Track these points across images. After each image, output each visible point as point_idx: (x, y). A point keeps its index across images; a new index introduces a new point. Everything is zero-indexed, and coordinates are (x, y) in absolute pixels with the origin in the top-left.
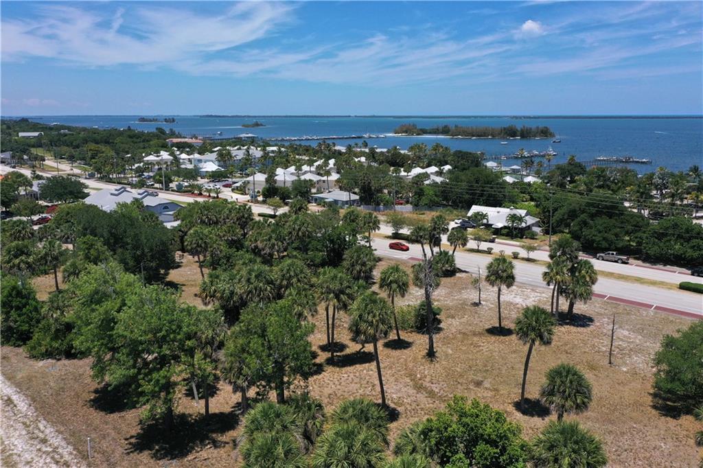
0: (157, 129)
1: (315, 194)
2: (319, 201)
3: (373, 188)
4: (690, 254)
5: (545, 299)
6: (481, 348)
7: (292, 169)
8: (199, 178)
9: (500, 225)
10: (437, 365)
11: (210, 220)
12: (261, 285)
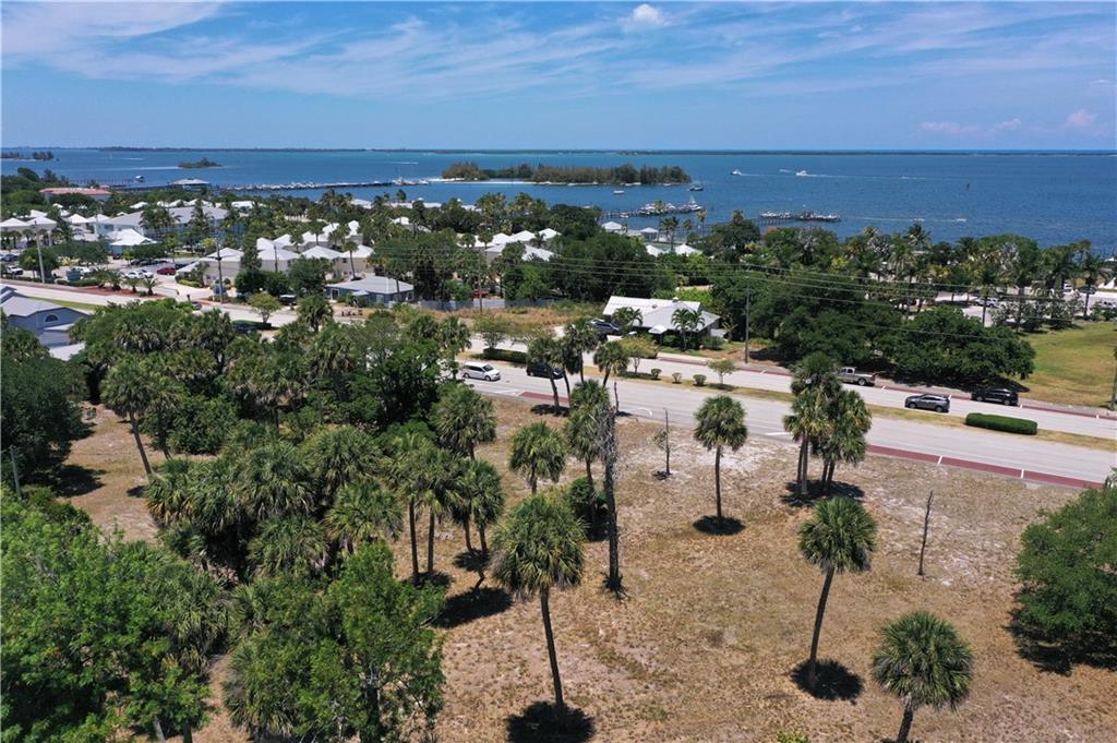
0: (20, 170)
1: (330, 282)
2: (345, 297)
3: (437, 271)
4: (968, 366)
5: (771, 458)
6: (697, 563)
7: (285, 239)
8: (110, 259)
9: (661, 329)
10: (631, 607)
11: (146, 342)
12: (285, 484)
